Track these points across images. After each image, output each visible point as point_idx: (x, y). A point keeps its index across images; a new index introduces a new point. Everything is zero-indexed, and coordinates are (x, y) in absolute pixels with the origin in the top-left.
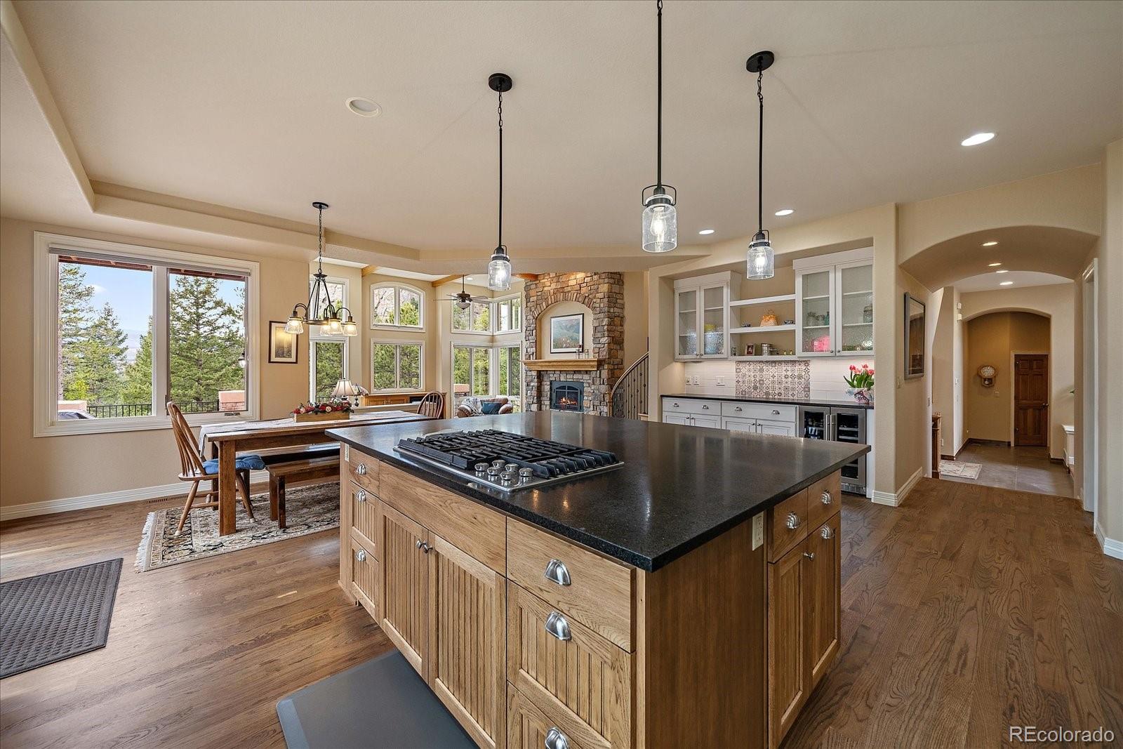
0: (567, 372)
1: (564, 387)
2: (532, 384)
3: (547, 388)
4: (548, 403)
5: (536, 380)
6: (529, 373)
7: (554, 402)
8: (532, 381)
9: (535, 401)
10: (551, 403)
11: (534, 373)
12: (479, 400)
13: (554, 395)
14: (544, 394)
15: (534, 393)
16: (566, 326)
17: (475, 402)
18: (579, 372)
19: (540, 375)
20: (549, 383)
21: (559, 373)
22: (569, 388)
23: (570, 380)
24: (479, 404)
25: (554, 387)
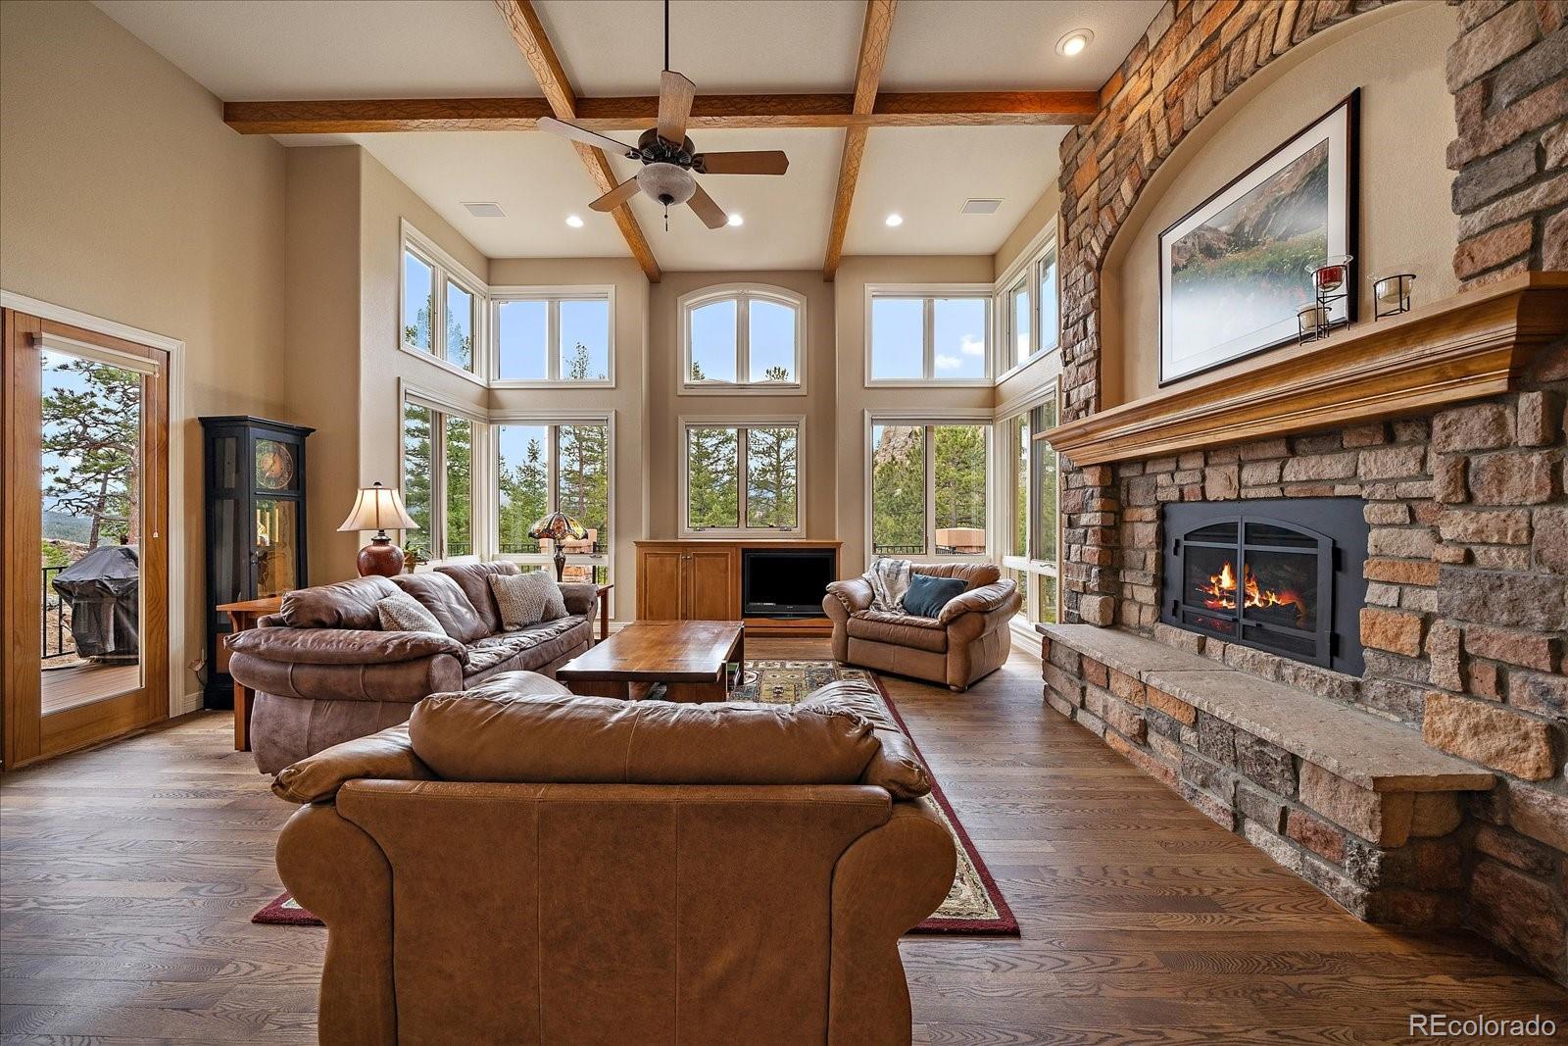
0: (1240, 451)
1: (1226, 531)
2: (1085, 519)
3: (1144, 533)
4: (1147, 595)
5: (1096, 503)
6: (1076, 480)
7: (1174, 593)
8: (1083, 508)
9: (1093, 584)
10: (1160, 601)
11: (1091, 478)
12: (906, 567)
13: (1176, 564)
14: (1133, 557)
15: (1091, 550)
16: (1240, 226)
17: (893, 576)
18: (1327, 437)
19: (1114, 480)
20: (1150, 514)
21: (1197, 462)
22: (1254, 533)
23: (1262, 493)
24: (903, 577)
25: (1177, 529)
